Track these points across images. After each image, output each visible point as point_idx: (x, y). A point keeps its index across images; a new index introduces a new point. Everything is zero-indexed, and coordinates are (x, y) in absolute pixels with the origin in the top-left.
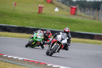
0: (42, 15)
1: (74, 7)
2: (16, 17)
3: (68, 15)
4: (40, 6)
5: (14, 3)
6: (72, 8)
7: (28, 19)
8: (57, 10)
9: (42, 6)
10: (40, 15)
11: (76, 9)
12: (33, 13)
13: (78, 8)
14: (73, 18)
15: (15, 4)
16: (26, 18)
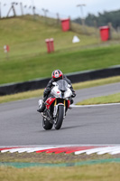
0: (55, 55)
1: (105, 27)
2: (13, 68)
3: (97, 44)
4: (47, 40)
5: (5, 47)
6: (102, 30)
7: (34, 66)
8: (76, 40)
9: (52, 39)
10: (51, 55)
11: (108, 29)
12: (40, 54)
13: (111, 28)
14: (107, 45)
15: (8, 48)
16: (29, 66)
